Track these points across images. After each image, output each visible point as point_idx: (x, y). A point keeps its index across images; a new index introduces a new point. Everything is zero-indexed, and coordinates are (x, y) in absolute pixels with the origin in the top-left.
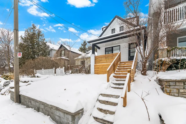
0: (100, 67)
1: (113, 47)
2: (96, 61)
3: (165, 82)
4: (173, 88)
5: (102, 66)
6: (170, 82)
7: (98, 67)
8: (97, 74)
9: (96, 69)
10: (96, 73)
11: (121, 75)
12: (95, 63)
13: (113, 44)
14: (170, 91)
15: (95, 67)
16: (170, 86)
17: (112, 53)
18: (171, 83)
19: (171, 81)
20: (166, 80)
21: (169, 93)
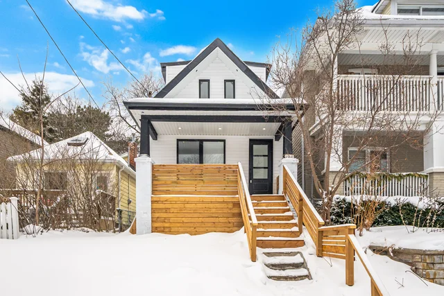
0: (176, 206)
1: (204, 143)
2: (155, 182)
3: (427, 257)
4: (439, 269)
5: (182, 206)
6: (435, 257)
7: (167, 206)
8: (163, 232)
9: (157, 215)
10: (159, 227)
11: (271, 238)
12: (154, 192)
13: (201, 131)
14: (435, 274)
15: (156, 206)
16: (433, 264)
17: (201, 161)
18: (437, 259)
19: (436, 253)
20: (429, 253)
21: (433, 279)
